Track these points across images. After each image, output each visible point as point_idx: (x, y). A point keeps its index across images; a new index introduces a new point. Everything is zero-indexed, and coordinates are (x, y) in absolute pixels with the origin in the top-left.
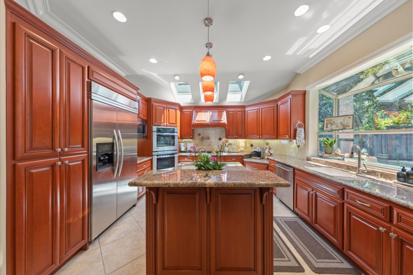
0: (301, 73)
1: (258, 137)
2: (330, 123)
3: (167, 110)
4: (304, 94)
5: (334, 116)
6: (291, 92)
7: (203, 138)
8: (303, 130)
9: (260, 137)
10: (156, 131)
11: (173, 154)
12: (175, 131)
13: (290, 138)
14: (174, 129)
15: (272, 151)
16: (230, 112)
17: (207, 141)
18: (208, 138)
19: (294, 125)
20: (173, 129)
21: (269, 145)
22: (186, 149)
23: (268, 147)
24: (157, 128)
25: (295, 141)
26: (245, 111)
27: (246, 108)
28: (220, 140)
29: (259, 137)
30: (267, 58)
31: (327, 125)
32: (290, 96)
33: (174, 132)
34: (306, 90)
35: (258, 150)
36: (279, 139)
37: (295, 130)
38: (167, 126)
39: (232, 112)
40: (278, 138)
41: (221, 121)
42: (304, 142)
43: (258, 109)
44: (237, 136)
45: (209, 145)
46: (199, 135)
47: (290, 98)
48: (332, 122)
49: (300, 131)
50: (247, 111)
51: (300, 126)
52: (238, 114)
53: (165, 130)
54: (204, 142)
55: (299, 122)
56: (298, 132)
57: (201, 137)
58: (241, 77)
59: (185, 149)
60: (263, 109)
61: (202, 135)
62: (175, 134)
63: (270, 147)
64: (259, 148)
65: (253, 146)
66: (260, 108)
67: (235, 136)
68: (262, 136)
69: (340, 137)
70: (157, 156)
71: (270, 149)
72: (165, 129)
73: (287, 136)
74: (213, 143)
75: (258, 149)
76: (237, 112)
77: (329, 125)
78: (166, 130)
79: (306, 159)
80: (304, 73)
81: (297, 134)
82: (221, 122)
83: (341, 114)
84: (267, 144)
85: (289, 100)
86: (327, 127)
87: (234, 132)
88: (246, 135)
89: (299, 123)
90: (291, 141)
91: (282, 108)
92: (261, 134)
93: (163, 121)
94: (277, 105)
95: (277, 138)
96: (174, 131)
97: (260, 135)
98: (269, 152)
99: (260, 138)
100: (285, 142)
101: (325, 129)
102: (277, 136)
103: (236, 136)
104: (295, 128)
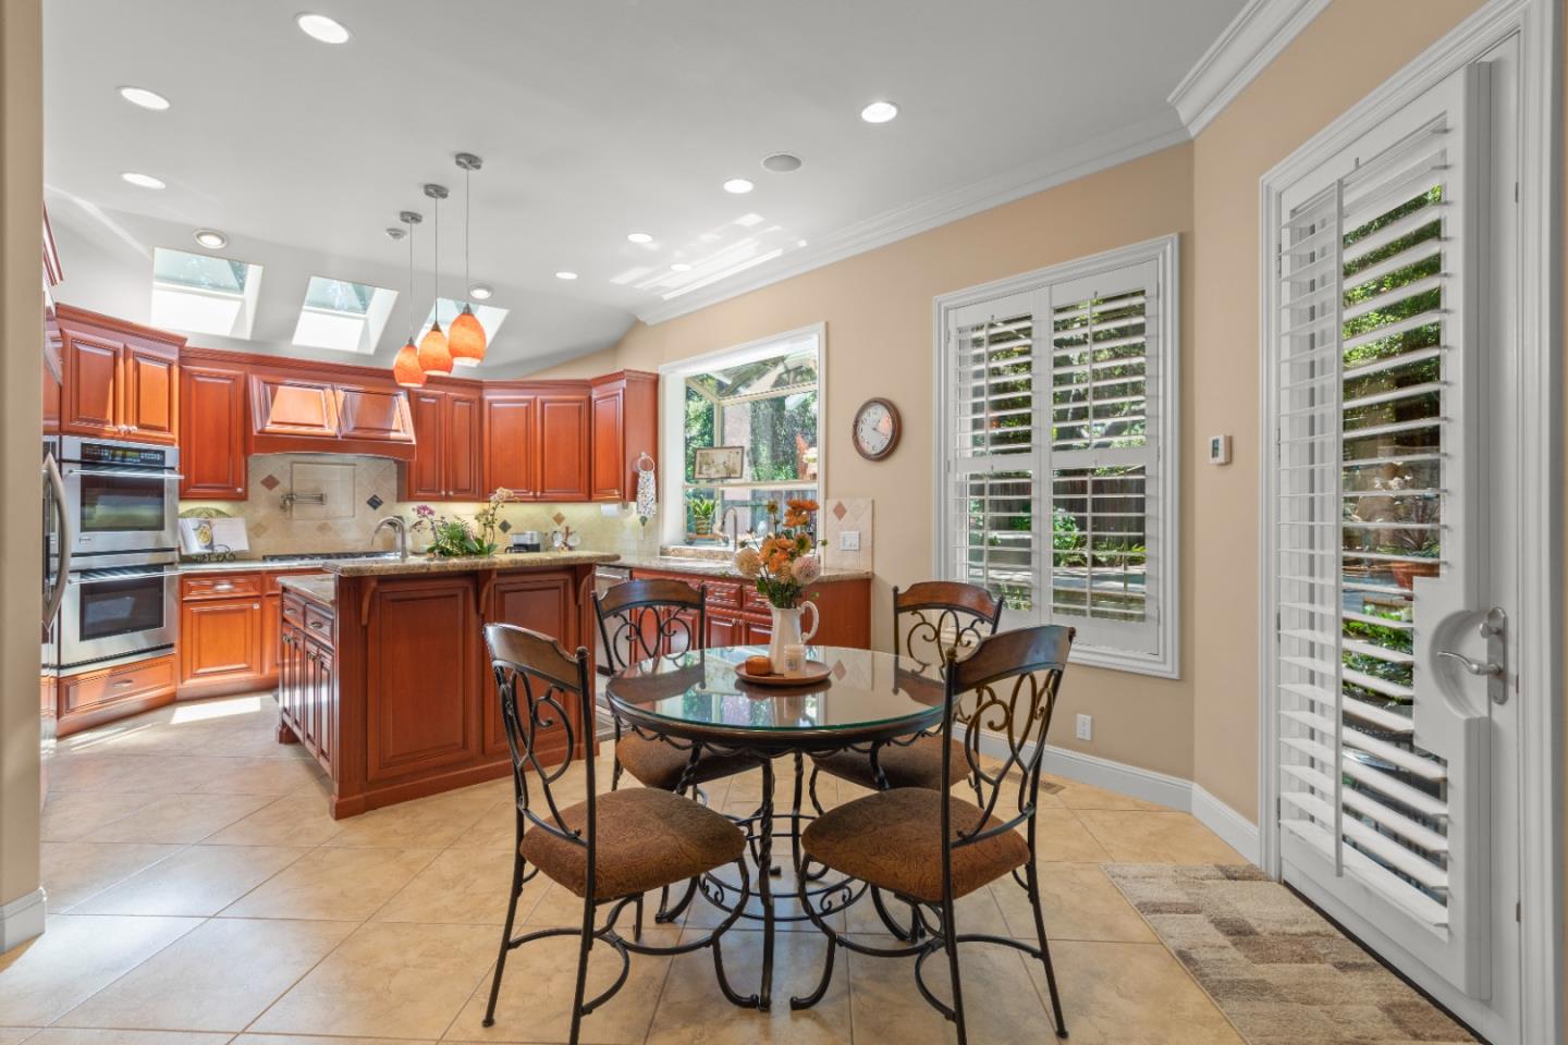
0: (649, 323)
1: (531, 494)
2: (708, 464)
3: (131, 361)
4: (655, 382)
5: (715, 445)
6: (626, 374)
7: (290, 497)
8: (653, 478)
9: (538, 494)
10: (78, 458)
11: (159, 567)
12: (167, 464)
13: (624, 497)
14: (163, 453)
15: (575, 541)
16: (423, 400)
17: (315, 510)
18: (321, 499)
19: (632, 463)
20: (156, 452)
21: (564, 524)
22: (211, 546)
23: (560, 528)
24: (84, 446)
25: (633, 505)
26: (481, 401)
27: (485, 391)
28: (375, 508)
29: (535, 496)
30: (567, 276)
31: (701, 467)
32: (623, 383)
33: (159, 466)
34: (659, 372)
35: (532, 539)
36: (596, 501)
37: (636, 477)
38: (128, 436)
39: (433, 401)
40: (593, 499)
41: (390, 431)
42: (654, 508)
43: (529, 401)
44: (451, 493)
45: (323, 528)
46: (270, 483)
47: (624, 390)
48: (710, 461)
49: (646, 478)
50: (490, 403)
51: (646, 467)
52: (457, 409)
53: (120, 457)
54: (294, 513)
55: (644, 456)
56: (640, 480)
57: (278, 491)
58: (480, 294)
59: (206, 547)
60: (546, 405)
61: (284, 486)
62: (166, 475)
63: (567, 528)
64: (535, 532)
65: (510, 527)
66: (535, 399)
67: (443, 493)
68: (543, 491)
69: (727, 498)
70: (84, 572)
71: (568, 534)
72: (120, 453)
73: (616, 493)
74: (340, 517)
75: (529, 537)
76: (453, 405)
77: (704, 467)
78: (124, 457)
79: (658, 551)
80: (654, 326)
81: (639, 489)
82: (393, 435)
83: (727, 444)
84: (559, 519)
85: (621, 392)
86: (700, 473)
87: (440, 476)
88: (487, 490)
89: (643, 458)
90: (625, 507)
91: (602, 408)
92: (539, 487)
93: (109, 416)
94: (590, 398)
95: (589, 499)
96: (163, 461)
97: (537, 489)
98: (566, 544)
99: (536, 500)
100: (610, 509)
101: (697, 476)
102: (589, 494)
103: (447, 492)
104: (635, 470)
